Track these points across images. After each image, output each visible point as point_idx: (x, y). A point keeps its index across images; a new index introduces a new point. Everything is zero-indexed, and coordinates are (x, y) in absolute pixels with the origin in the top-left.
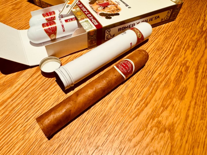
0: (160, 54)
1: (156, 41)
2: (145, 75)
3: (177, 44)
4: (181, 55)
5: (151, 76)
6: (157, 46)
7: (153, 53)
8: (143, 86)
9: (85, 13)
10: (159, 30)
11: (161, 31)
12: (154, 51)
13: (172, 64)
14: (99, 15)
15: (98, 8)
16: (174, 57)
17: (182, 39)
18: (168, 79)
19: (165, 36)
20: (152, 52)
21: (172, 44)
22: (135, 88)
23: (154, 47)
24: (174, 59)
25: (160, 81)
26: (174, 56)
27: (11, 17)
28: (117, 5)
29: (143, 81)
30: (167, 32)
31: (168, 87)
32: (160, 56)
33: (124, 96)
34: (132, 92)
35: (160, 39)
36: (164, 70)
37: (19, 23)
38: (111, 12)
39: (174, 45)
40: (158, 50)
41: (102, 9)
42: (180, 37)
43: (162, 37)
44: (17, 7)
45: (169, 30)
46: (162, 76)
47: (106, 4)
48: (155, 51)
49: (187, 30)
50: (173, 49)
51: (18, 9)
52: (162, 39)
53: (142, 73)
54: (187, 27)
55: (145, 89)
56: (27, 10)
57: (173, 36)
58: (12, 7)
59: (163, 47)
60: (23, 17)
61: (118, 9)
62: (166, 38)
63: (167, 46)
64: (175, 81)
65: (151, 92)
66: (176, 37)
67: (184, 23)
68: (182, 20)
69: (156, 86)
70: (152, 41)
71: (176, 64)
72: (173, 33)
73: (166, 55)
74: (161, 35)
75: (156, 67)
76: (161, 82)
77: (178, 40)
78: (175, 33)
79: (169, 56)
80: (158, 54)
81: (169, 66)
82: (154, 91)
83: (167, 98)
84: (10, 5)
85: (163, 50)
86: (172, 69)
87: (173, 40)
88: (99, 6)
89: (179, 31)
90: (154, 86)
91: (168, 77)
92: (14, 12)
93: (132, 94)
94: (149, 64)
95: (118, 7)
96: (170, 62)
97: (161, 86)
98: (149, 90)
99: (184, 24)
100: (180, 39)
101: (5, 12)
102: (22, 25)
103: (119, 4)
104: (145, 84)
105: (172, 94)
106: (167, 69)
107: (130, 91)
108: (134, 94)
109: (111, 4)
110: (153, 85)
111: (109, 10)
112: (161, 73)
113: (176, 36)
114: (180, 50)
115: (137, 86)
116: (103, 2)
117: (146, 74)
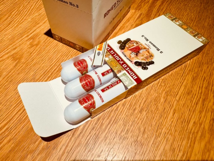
0: (191, 98)
1: (184, 83)
2: (181, 126)
3: (204, 86)
4: (210, 98)
5: (186, 126)
6: (187, 90)
7: (184, 98)
8: (182, 139)
9: (120, 62)
10: (185, 69)
11: (187, 70)
12: (184, 96)
13: (204, 111)
14: (134, 64)
15: (131, 55)
16: (204, 103)
17: (208, 80)
18: (203, 128)
19: (191, 76)
20: (183, 96)
21: (200, 86)
22: (175, 141)
23: (184, 91)
24: (205, 104)
25: (196, 131)
26: (204, 100)
27: (32, 57)
28: (148, 49)
29: (181, 132)
30: (193, 70)
31: (204, 138)
32: (191, 100)
33: (167, 152)
34: (173, 147)
35: (188, 80)
36: (197, 119)
37: (43, 65)
38: (145, 60)
39: (202, 87)
40: (189, 94)
41: (135, 55)
42: (207, 77)
43: (190, 78)
44: (35, 43)
45: (194, 67)
46: (197, 126)
47: (137, 48)
48: (186, 96)
49: (211, 67)
50: (202, 92)
51: (37, 45)
52: (190, 80)
53: (178, 124)
54: (211, 64)
55: (184, 142)
56: (47, 47)
57: (200, 76)
58: (29, 42)
59: (192, 90)
60: (45, 56)
61: (151, 55)
62: (193, 79)
63: (196, 88)
64: (209, 131)
65: (190, 145)
66: (202, 77)
67: (207, 58)
68: (205, 55)
69: (193, 138)
70: (181, 82)
71: (208, 110)
72: (199, 72)
73: (196, 99)
74: (188, 76)
75: (190, 115)
76: (197, 133)
77: (205, 81)
78: (201, 72)
79: (199, 100)
80: (189, 98)
81: (202, 113)
82: (192, 144)
83: (206, 150)
84: (27, 41)
85: (193, 94)
86: (204, 117)
87: (200, 81)
88: (131, 52)
89: (204, 68)
90: (192, 138)
91: (202, 126)
92: (34, 50)
93: (173, 148)
94: (183, 112)
95: (150, 53)
96: (201, 108)
97: (198, 138)
98: (187, 143)
99: (208, 60)
100: (206, 79)
101: (24, 50)
102: (47, 68)
103: (150, 48)
104: (183, 136)
105: (209, 146)
106: (200, 117)
107: (171, 146)
108: (175, 148)
109: (142, 49)
110: (191, 136)
111: (142, 58)
112: (195, 121)
113: (202, 75)
114: (208, 94)
115: (176, 139)
116: (133, 45)
117: (182, 124)
